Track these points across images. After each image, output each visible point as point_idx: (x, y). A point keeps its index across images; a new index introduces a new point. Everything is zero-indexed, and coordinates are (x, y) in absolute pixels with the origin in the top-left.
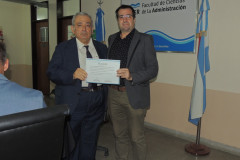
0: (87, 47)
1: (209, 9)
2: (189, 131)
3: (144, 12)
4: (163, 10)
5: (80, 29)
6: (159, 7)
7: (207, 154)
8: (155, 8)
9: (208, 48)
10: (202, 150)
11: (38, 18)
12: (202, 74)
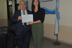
1: (59, 1)
2: (55, 38)
4: (46, 1)
5: (22, 6)
7: (60, 44)
9: (59, 13)
10: (58, 43)
11: (9, 4)
12: (58, 20)
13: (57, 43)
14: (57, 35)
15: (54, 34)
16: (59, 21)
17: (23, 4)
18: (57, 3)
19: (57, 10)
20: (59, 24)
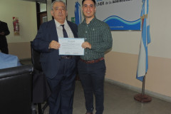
0: (63, 26)
3: (107, 3)
9: (149, 27)
11: (41, 11)
12: (145, 45)
13: (143, 98)
14: (143, 79)
17: (60, 8)
20: (149, 55)
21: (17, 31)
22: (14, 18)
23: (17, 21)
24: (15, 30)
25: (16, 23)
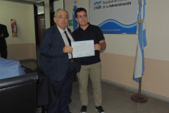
0: (65, 32)
1: (145, 4)
3: (104, 7)
4: (116, 5)
6: (114, 3)
8: (111, 4)
9: (145, 30)
11: (39, 13)
12: (141, 48)
13: (139, 98)
14: (140, 80)
15: (134, 79)
16: (145, 49)
18: (140, 10)
19: (140, 24)
21: (16, 33)
22: (12, 20)
23: (15, 23)
24: (13, 32)
25: (14, 25)
